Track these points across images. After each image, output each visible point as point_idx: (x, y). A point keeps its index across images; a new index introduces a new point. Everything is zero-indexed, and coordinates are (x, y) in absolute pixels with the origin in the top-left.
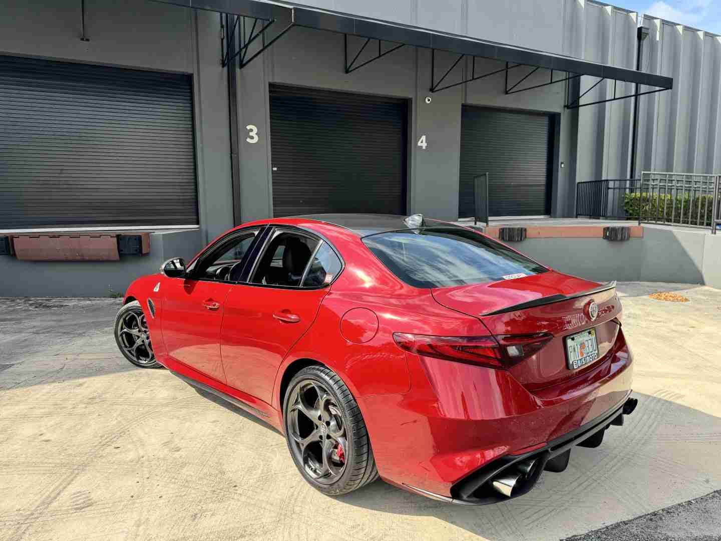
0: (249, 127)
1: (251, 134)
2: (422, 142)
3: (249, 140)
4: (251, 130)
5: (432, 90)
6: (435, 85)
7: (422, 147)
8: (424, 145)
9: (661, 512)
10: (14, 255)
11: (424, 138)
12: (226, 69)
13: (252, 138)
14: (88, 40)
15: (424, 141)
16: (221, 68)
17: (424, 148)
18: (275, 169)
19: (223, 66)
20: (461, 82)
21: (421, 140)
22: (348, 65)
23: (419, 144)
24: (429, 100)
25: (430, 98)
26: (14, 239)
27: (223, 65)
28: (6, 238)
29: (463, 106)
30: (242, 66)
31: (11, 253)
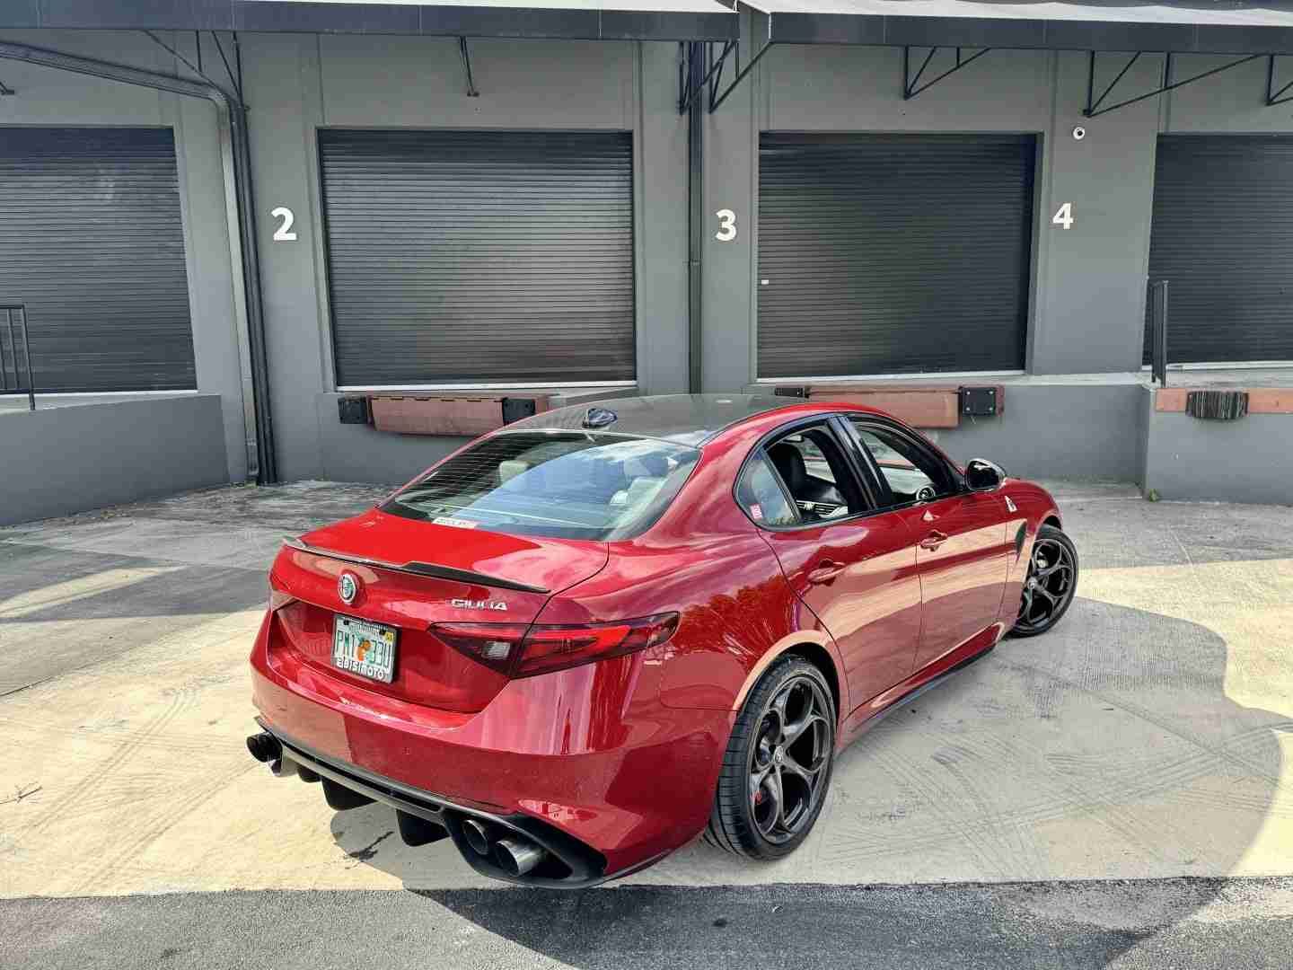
0: (721, 214)
1: (724, 225)
2: (1062, 216)
3: (720, 236)
4: (725, 219)
5: (1088, 112)
6: (1095, 100)
7: (1062, 224)
8: (1067, 222)
9: (1054, 884)
10: (372, 424)
11: (1067, 208)
12: (686, 116)
13: (725, 231)
14: (476, 95)
15: (1068, 214)
16: (678, 116)
17: (1067, 226)
18: (765, 282)
19: (681, 113)
20: (1158, 89)
21: (1060, 212)
22: (910, 82)
23: (1056, 220)
24: (1080, 134)
25: (1083, 131)
26: (373, 401)
27: (681, 110)
28: (363, 400)
29: (1160, 136)
30: (713, 107)
31: (369, 420)
